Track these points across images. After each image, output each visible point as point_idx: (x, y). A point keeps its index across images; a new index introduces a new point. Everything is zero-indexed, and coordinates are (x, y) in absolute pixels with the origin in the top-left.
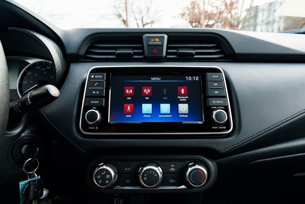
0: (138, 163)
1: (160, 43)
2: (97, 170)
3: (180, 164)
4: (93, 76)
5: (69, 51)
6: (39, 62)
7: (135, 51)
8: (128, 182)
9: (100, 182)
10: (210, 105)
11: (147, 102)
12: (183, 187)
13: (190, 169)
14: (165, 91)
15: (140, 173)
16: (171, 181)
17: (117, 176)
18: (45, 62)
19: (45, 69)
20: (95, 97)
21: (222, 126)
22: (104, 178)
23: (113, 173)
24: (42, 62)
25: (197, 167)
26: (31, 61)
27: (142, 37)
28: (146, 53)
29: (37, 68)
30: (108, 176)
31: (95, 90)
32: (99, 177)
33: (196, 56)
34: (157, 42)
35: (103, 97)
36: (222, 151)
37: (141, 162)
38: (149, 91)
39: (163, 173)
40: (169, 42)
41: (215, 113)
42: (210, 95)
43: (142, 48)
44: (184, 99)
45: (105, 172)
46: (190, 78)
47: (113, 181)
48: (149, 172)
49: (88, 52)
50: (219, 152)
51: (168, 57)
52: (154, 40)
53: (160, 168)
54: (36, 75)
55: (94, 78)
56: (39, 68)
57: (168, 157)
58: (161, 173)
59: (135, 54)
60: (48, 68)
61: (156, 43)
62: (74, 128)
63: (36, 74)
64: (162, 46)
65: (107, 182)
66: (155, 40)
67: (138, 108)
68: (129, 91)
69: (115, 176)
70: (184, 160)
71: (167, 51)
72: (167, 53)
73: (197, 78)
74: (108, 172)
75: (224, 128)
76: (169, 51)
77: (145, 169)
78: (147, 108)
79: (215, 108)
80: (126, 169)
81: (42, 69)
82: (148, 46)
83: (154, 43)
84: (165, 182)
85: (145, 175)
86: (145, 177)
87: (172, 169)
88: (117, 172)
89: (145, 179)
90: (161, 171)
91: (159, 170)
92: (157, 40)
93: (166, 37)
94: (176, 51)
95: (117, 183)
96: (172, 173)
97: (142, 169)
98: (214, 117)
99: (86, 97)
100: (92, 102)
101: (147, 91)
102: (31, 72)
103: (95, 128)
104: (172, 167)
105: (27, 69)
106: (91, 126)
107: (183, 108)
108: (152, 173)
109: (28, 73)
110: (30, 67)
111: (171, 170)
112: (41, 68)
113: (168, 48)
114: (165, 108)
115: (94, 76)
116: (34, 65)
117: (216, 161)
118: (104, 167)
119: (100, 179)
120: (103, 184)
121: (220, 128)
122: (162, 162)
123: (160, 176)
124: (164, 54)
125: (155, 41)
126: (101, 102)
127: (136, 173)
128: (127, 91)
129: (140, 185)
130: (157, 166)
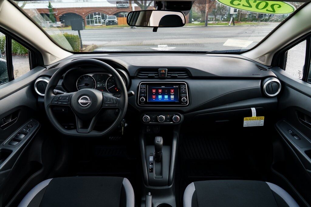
0: (157, 115)
2: (144, 117)
5: (131, 75)
8: (154, 121)
10: (181, 96)
11: (160, 95)
12: (172, 123)
13: (174, 117)
14: (166, 91)
15: (158, 118)
16: (168, 121)
20: (143, 93)
22: (146, 119)
25: (176, 116)
26: (111, 75)
27: (158, 69)
28: (160, 76)
30: (148, 119)
31: (143, 91)
33: (178, 77)
35: (145, 93)
36: (184, 111)
38: (161, 91)
39: (165, 118)
40: (168, 71)
41: (183, 98)
42: (181, 92)
43: (158, 74)
44: (172, 94)
46: (175, 87)
48: (161, 117)
49: (138, 75)
52: (162, 71)
56: (114, 78)
57: (167, 113)
59: (155, 76)
62: (136, 103)
63: (113, 80)
64: (166, 73)
67: (157, 97)
68: (154, 91)
70: (172, 114)
72: (167, 76)
73: (177, 87)
74: (148, 118)
76: (168, 75)
77: (159, 116)
78: (160, 97)
80: (153, 117)
82: (160, 73)
84: (166, 121)
88: (150, 118)
89: (160, 119)
91: (164, 117)
92: (164, 71)
93: (167, 69)
94: (170, 75)
95: (150, 121)
98: (182, 100)
99: (140, 93)
100: (142, 95)
101: (160, 91)
106: (142, 103)
107: (172, 97)
109: (110, 81)
110: (110, 78)
111: (168, 117)
113: (168, 73)
114: (166, 97)
117: (183, 115)
118: (146, 116)
120: (146, 121)
121: (184, 103)
122: (165, 115)
123: (164, 119)
126: (145, 95)
127: (156, 118)
128: (153, 91)
129: (158, 122)
130: (163, 116)
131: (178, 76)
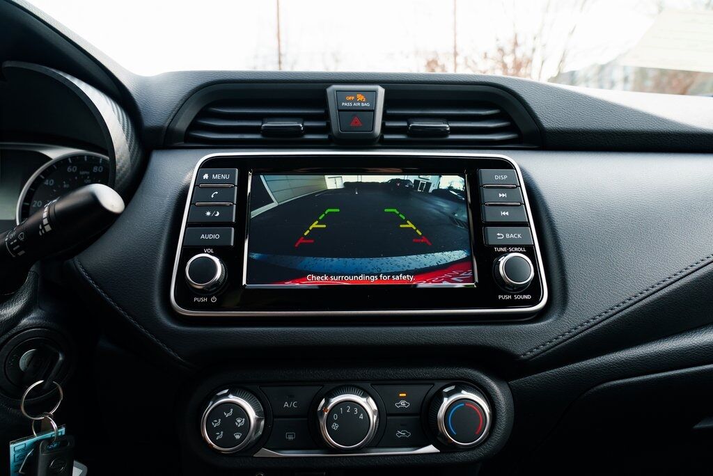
0: (316, 389)
1: (367, 105)
2: (211, 406)
3: (422, 391)
4: (206, 176)
5: (149, 122)
6: (73, 157)
7: (307, 124)
8: (290, 438)
9: (220, 436)
10: (491, 242)
12: (431, 449)
13: (446, 402)
15: (322, 412)
16: (401, 433)
17: (263, 423)
18: (89, 156)
19: (87, 173)
20: (211, 225)
21: (522, 294)
22: (229, 426)
23: (252, 414)
24: (81, 156)
25: (465, 394)
26: (55, 154)
27: (325, 92)
28: (335, 128)
29: (69, 169)
30: (240, 422)
31: (212, 208)
32: (216, 423)
34: (360, 102)
35: (230, 224)
36: (524, 354)
37: (323, 386)
39: (380, 413)
40: (388, 103)
41: (503, 261)
42: (489, 219)
43: (325, 117)
45: (232, 410)
47: (252, 435)
48: (345, 409)
49: (194, 126)
50: (518, 356)
51: (386, 137)
52: (353, 98)
53: (371, 400)
54: (65, 186)
55: (210, 180)
56: (74, 169)
57: (391, 373)
58: (374, 412)
59: (310, 130)
60: (95, 169)
61: (359, 104)
62: (157, 301)
63: (66, 183)
64: (374, 111)
65: (238, 437)
66: (356, 98)
69: (258, 421)
71: (383, 125)
72: (385, 129)
74: (241, 412)
75: (528, 297)
76: (388, 124)
77: (334, 401)
79: (504, 249)
80: (286, 405)
81: (82, 173)
82: (339, 111)
83: (355, 104)
84: (384, 436)
85: (335, 417)
86: (336, 421)
87: (403, 403)
88: (264, 413)
89: (335, 426)
90: (375, 407)
91: (370, 405)
92: (360, 97)
93: (381, 91)
94: (405, 124)
95: (265, 439)
96: (403, 413)
97: (327, 403)
98: (502, 271)
99: (188, 225)
100: (203, 236)
102: (53, 181)
103: (209, 300)
104: (403, 398)
105: (43, 173)
106: (200, 293)
108: (352, 410)
109: (46, 183)
110: (50, 168)
111: (400, 405)
112: (78, 171)
113: (386, 117)
115: (210, 176)
116: (63, 162)
117: (509, 385)
118: (232, 398)
119: (218, 429)
120: (228, 441)
121: (516, 297)
122: (376, 387)
123: (373, 419)
124: (378, 129)
125: (355, 100)
126: (226, 236)
127: (311, 414)
129: (323, 444)
130: (365, 394)
131: (455, 131)
